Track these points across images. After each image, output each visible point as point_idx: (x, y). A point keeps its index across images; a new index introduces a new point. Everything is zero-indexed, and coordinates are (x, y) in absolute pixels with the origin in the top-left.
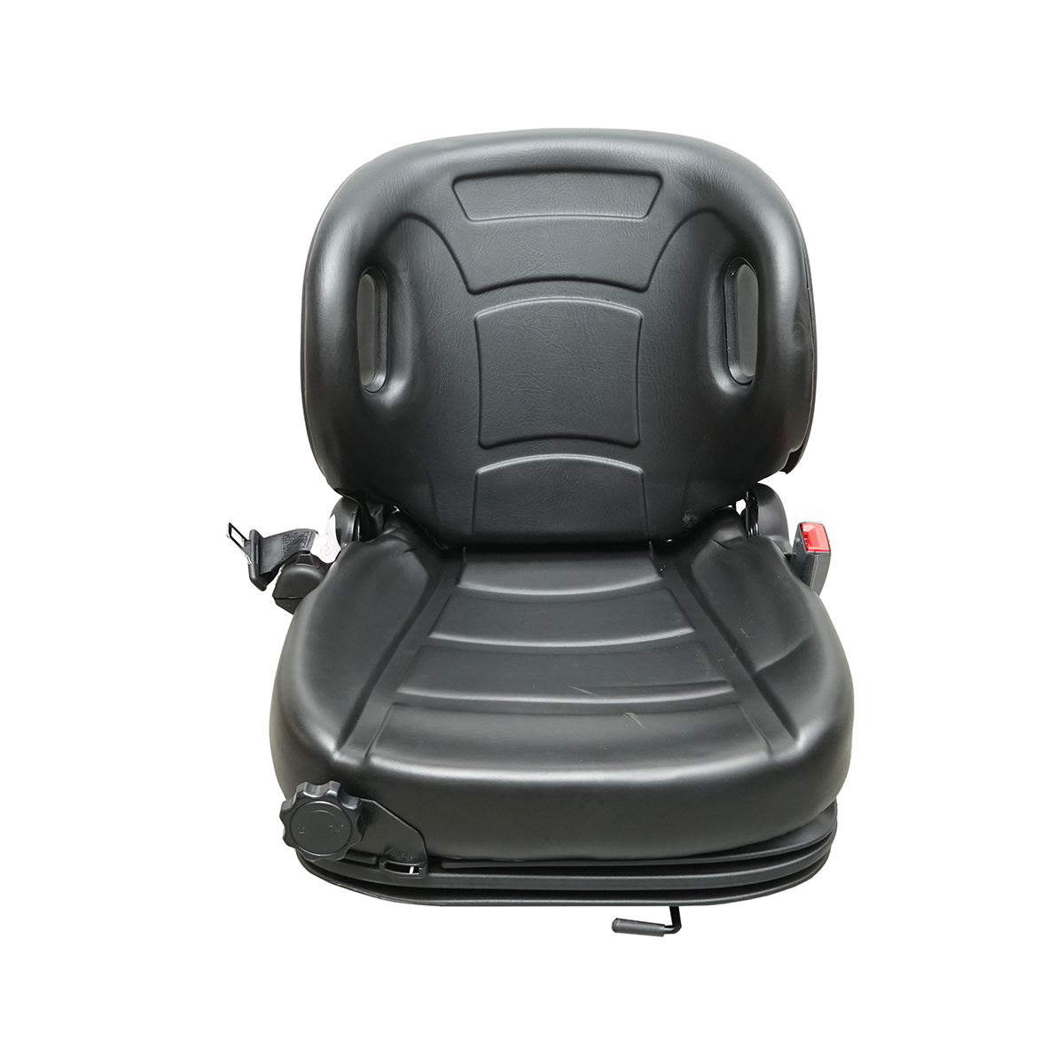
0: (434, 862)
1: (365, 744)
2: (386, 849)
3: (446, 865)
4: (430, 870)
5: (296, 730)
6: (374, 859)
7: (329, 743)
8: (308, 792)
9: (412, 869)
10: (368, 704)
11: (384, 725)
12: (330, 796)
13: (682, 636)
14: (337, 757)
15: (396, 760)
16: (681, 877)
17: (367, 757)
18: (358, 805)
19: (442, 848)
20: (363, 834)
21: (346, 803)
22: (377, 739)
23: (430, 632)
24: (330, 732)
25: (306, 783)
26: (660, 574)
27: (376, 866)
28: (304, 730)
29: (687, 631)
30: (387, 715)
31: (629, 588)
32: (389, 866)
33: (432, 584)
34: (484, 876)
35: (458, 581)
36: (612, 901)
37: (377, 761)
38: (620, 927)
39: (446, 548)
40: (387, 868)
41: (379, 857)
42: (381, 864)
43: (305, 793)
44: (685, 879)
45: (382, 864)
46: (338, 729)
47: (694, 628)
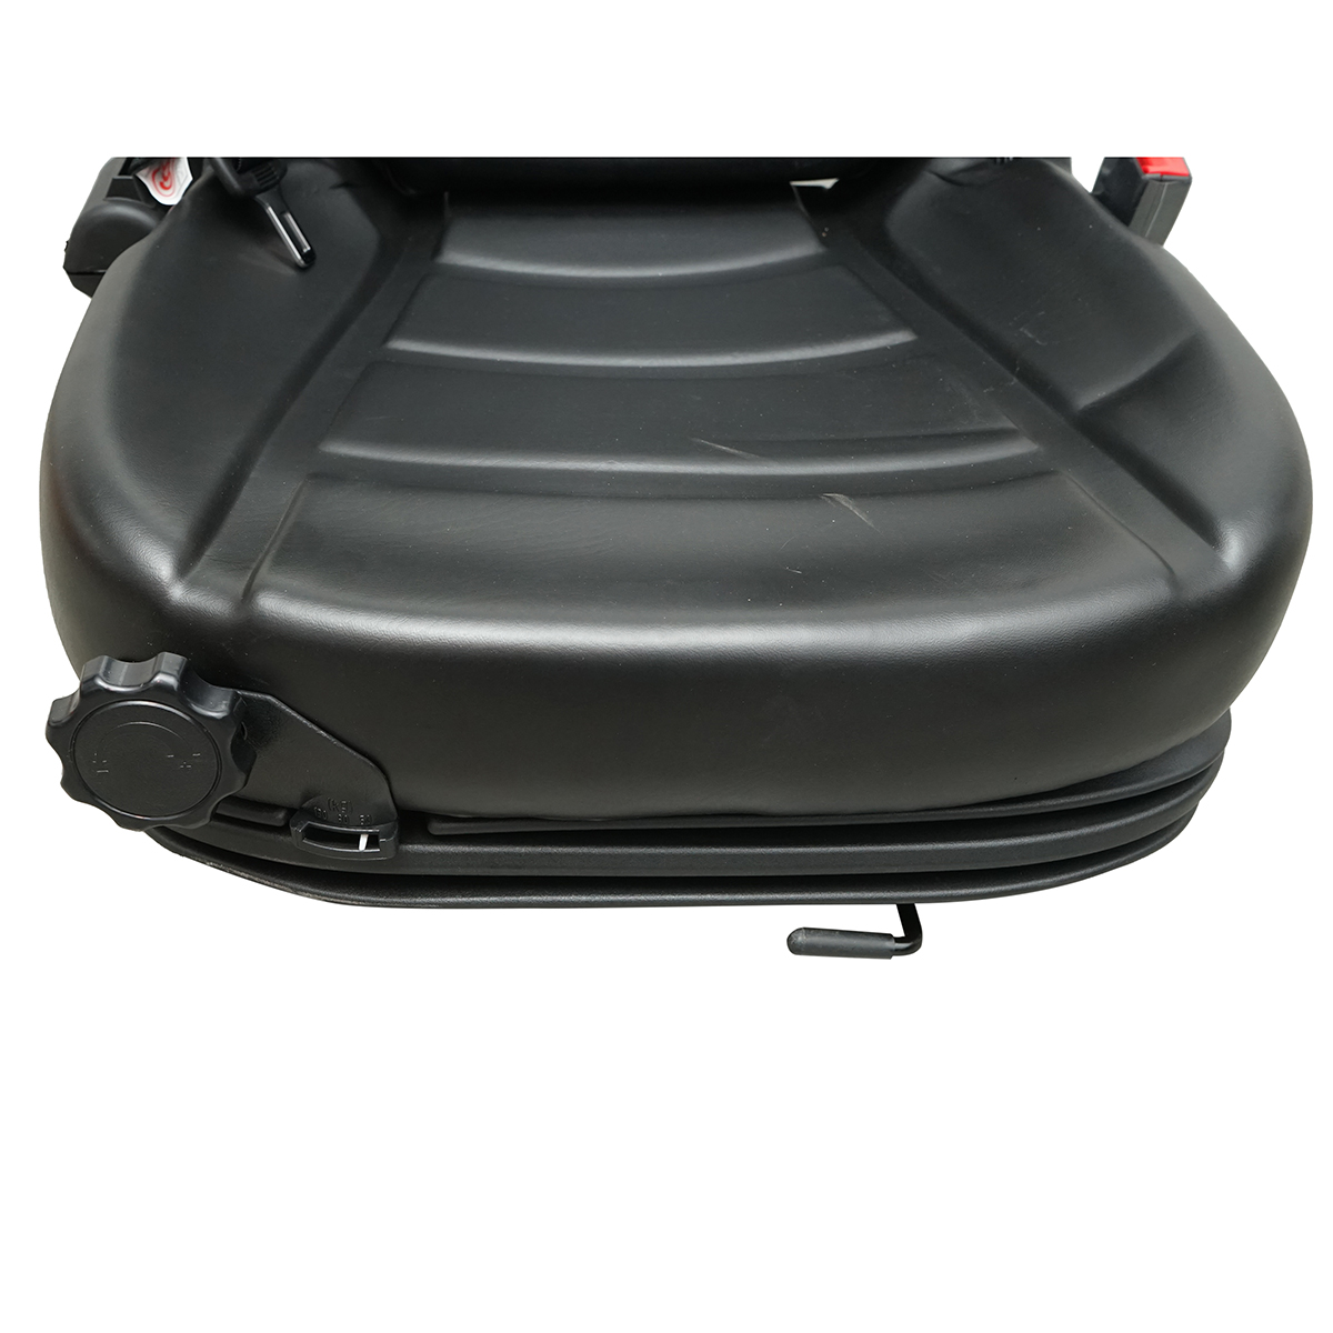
0: (413, 823)
1: (243, 562)
2: (306, 797)
3: (437, 828)
4: (403, 838)
5: (86, 531)
6: (281, 815)
7: (159, 564)
8: (106, 677)
9: (363, 841)
10: (253, 475)
11: (289, 523)
12: (162, 687)
13: (895, 348)
14: (178, 593)
15: (318, 600)
16: (941, 846)
17: (249, 594)
18: (232, 706)
19: (427, 794)
20: (248, 773)
21: (199, 702)
22: (273, 552)
23: (387, 338)
24: (160, 536)
25: (106, 658)
26: (823, 242)
27: (284, 829)
28: (102, 531)
29: (901, 337)
30: (294, 501)
31: (765, 265)
32: (313, 834)
33: (387, 255)
34: (523, 850)
35: (437, 250)
36: (792, 896)
37: (273, 605)
38: (805, 944)
39: (412, 192)
40: (310, 838)
41: (291, 812)
42: (293, 829)
43: (100, 683)
44: (950, 851)
45: (298, 830)
46: (179, 528)
47: (916, 331)
